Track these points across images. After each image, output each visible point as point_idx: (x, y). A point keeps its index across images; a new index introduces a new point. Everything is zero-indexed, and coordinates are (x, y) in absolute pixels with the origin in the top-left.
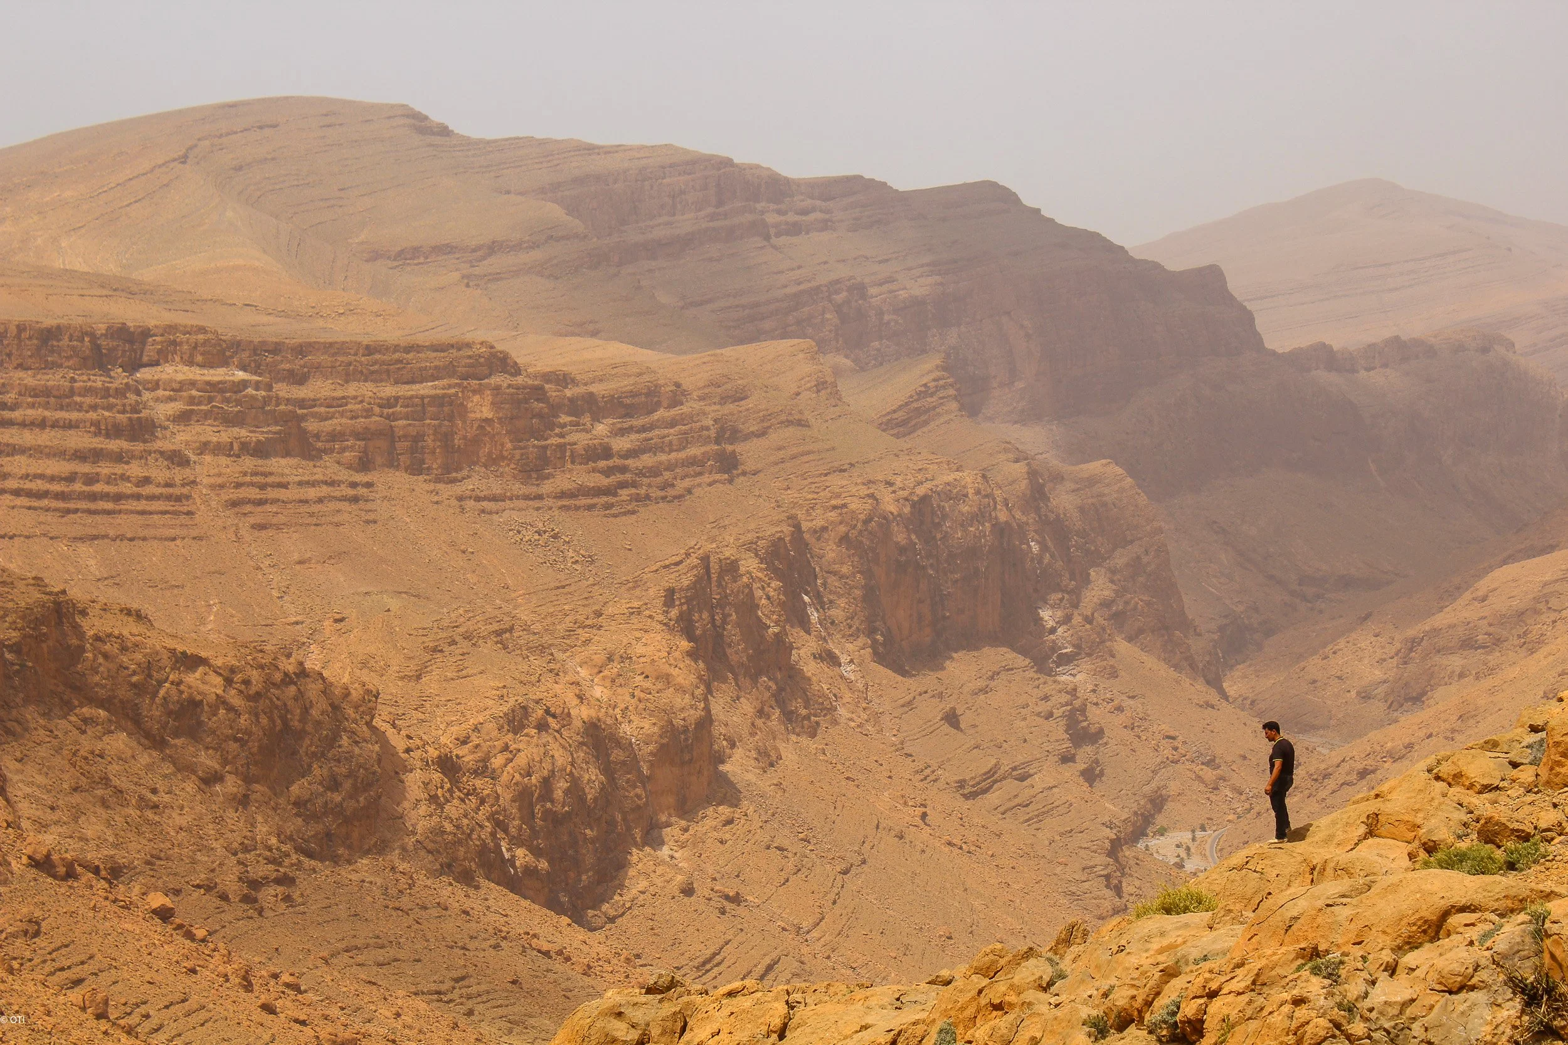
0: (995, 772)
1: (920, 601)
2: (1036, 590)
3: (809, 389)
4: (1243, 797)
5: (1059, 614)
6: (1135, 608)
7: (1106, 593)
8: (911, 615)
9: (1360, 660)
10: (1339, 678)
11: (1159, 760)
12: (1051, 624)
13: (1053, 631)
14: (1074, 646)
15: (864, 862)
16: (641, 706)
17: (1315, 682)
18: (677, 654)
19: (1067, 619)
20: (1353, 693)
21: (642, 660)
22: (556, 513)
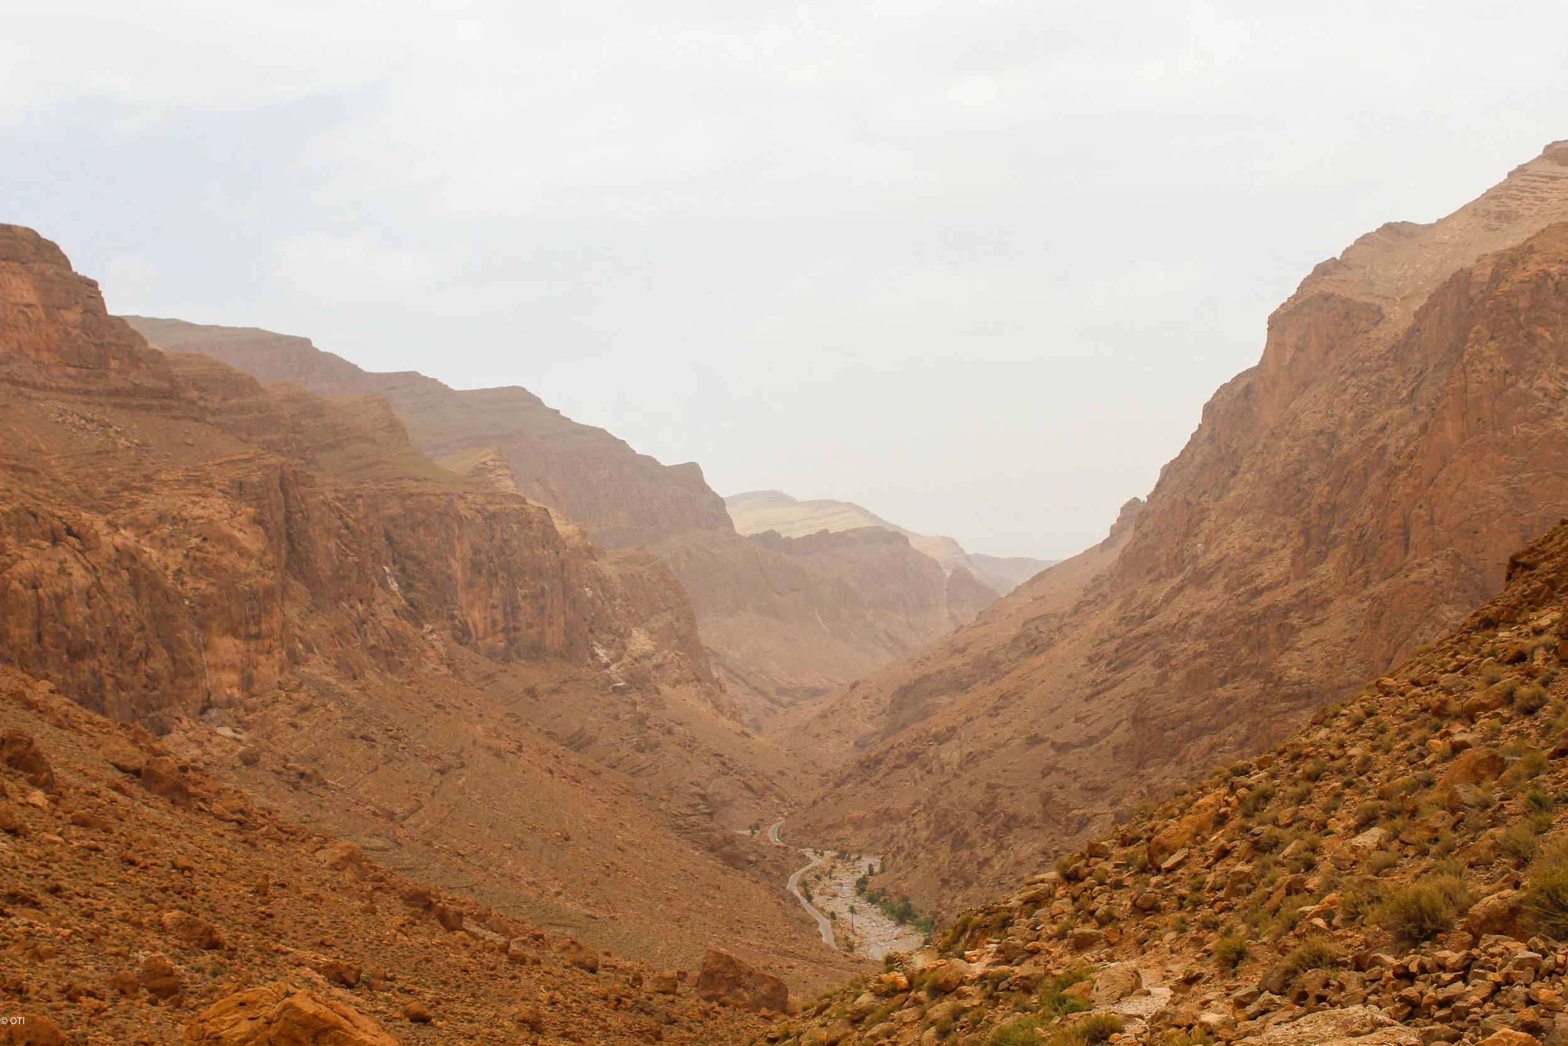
0: (581, 738)
1: (494, 607)
2: (591, 631)
3: (383, 429)
4: (787, 804)
5: (612, 652)
6: (672, 662)
7: (647, 647)
8: (485, 618)
9: (854, 717)
10: (839, 732)
11: (712, 771)
12: (605, 659)
13: (607, 666)
14: (627, 681)
15: (463, 766)
16: (197, 566)
17: (818, 735)
18: (242, 519)
19: (619, 658)
20: (852, 744)
21: (199, 521)
22: (109, 409)
